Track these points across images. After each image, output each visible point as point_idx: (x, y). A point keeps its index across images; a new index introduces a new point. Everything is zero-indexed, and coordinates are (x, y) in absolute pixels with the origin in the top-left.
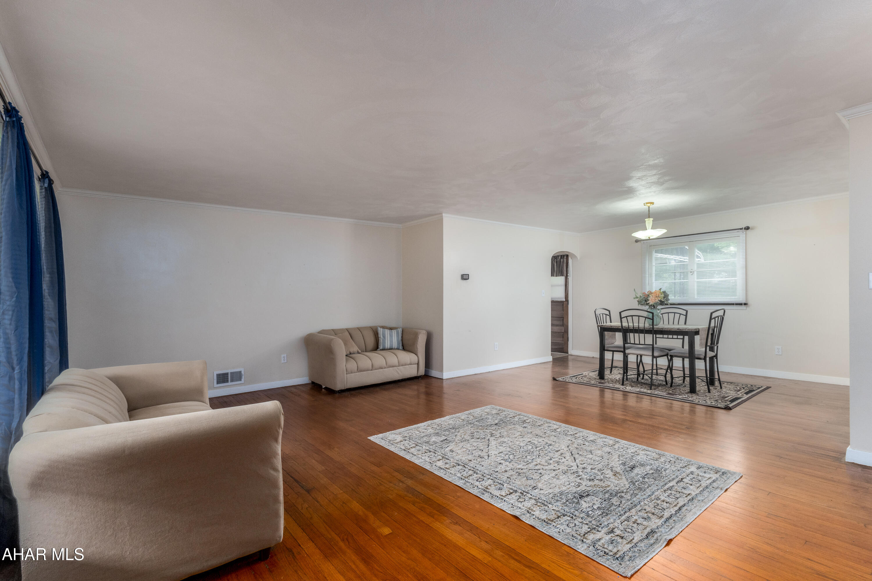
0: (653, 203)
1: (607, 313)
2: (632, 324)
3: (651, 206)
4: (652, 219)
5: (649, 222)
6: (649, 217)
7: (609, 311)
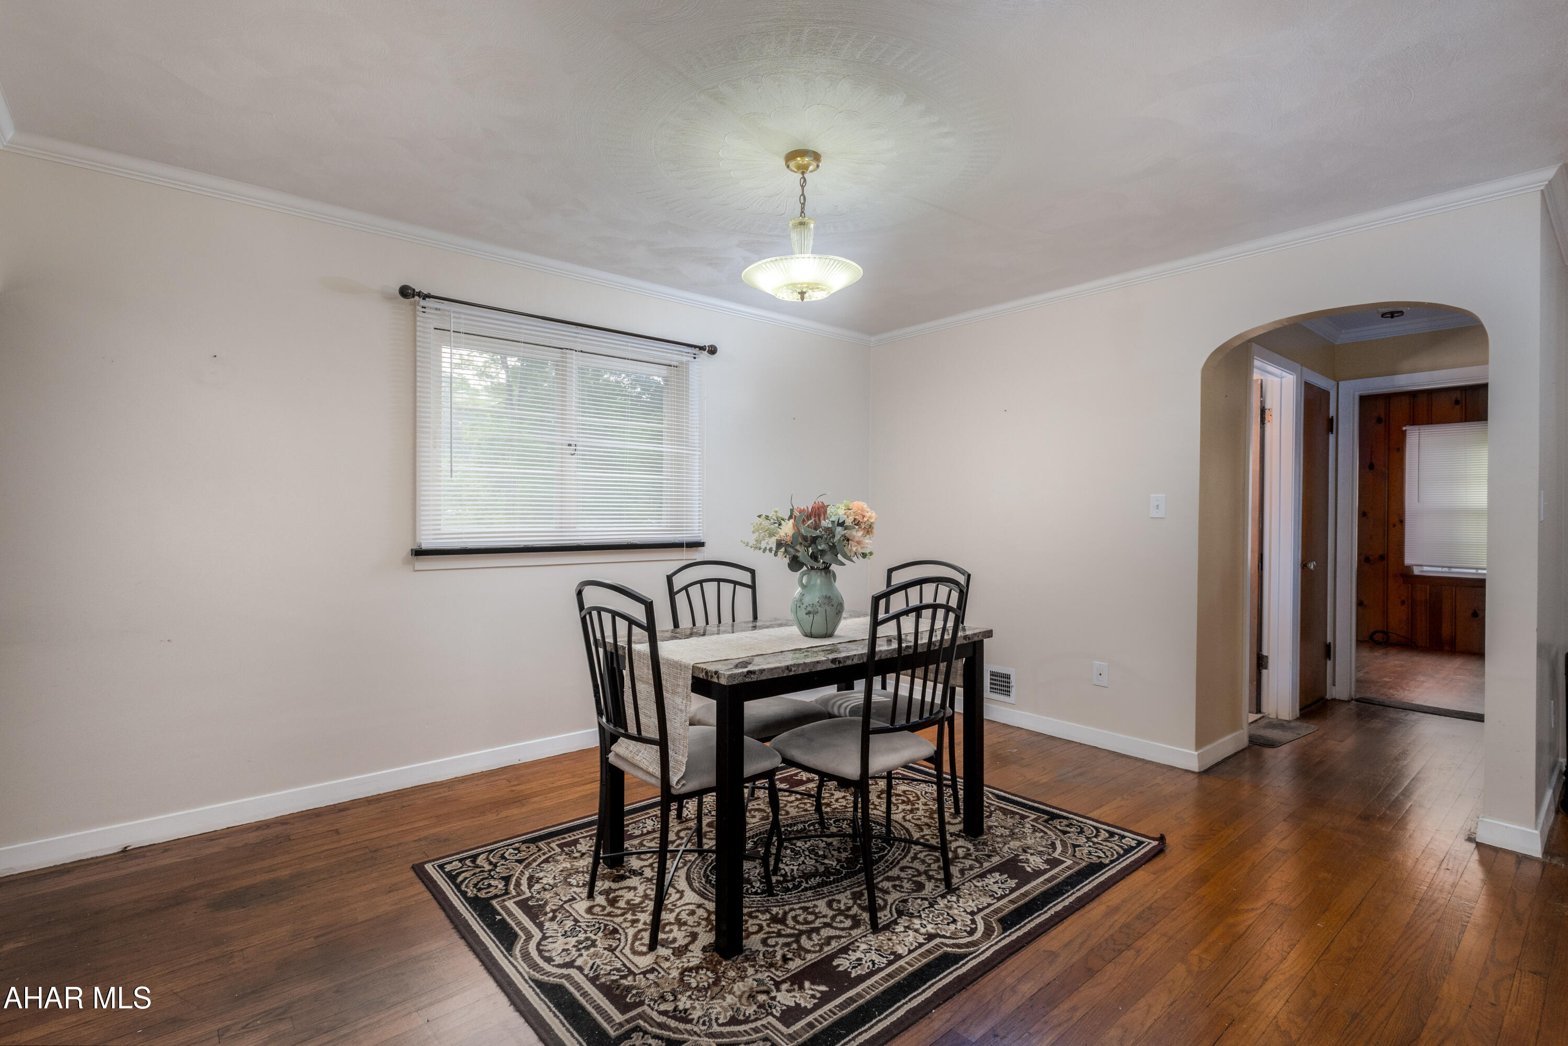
5: (803, 233)
6: (803, 214)
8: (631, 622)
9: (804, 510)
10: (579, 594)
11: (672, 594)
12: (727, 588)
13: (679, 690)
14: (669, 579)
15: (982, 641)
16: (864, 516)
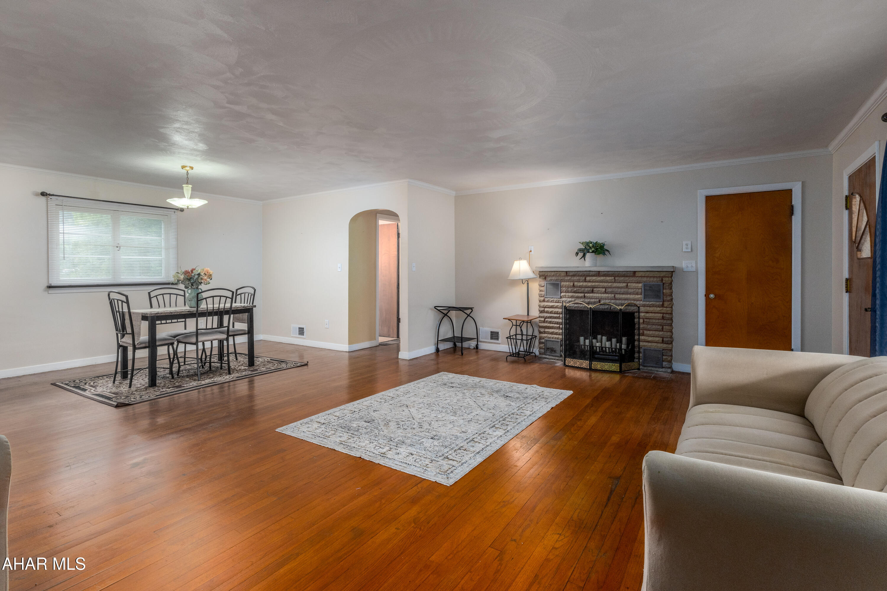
0: (192, 168)
1: (124, 298)
2: (212, 306)
3: (190, 171)
4: (191, 186)
5: (187, 189)
6: (187, 183)
7: (127, 297)
8: (122, 302)
9: (187, 271)
10: (109, 295)
11: (150, 298)
12: (173, 297)
13: (139, 320)
14: (149, 293)
15: (253, 308)
16: (208, 272)
